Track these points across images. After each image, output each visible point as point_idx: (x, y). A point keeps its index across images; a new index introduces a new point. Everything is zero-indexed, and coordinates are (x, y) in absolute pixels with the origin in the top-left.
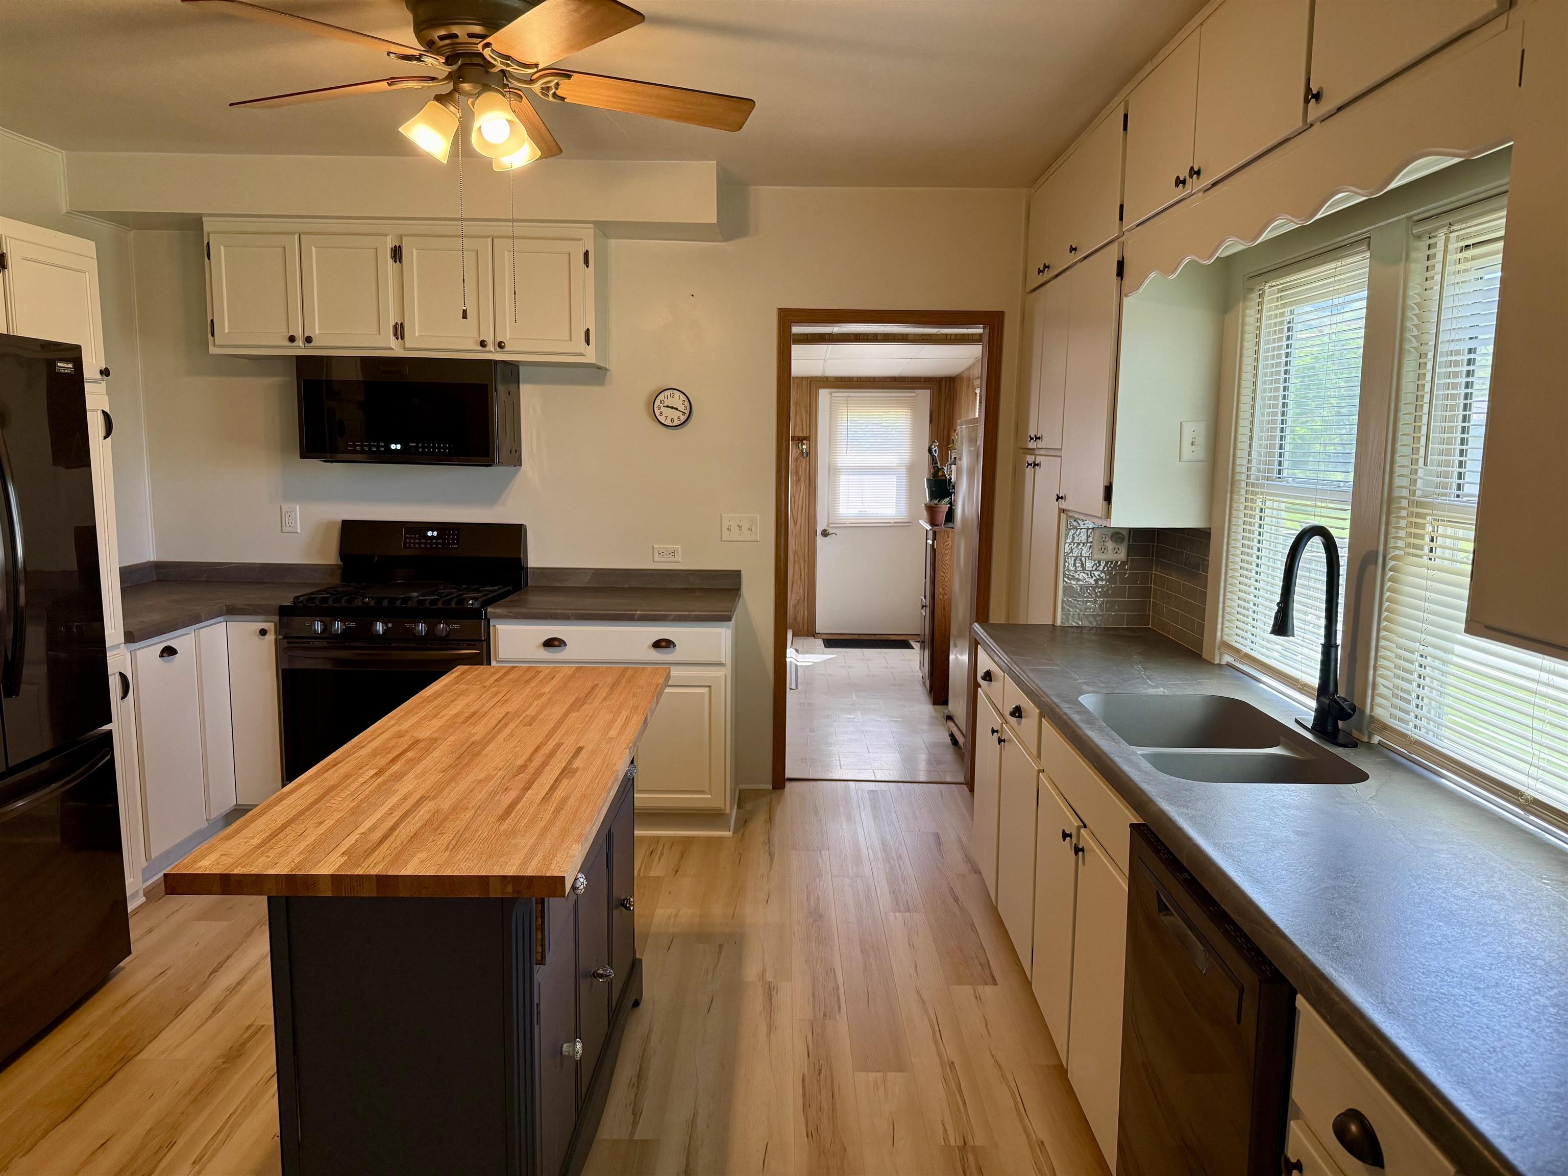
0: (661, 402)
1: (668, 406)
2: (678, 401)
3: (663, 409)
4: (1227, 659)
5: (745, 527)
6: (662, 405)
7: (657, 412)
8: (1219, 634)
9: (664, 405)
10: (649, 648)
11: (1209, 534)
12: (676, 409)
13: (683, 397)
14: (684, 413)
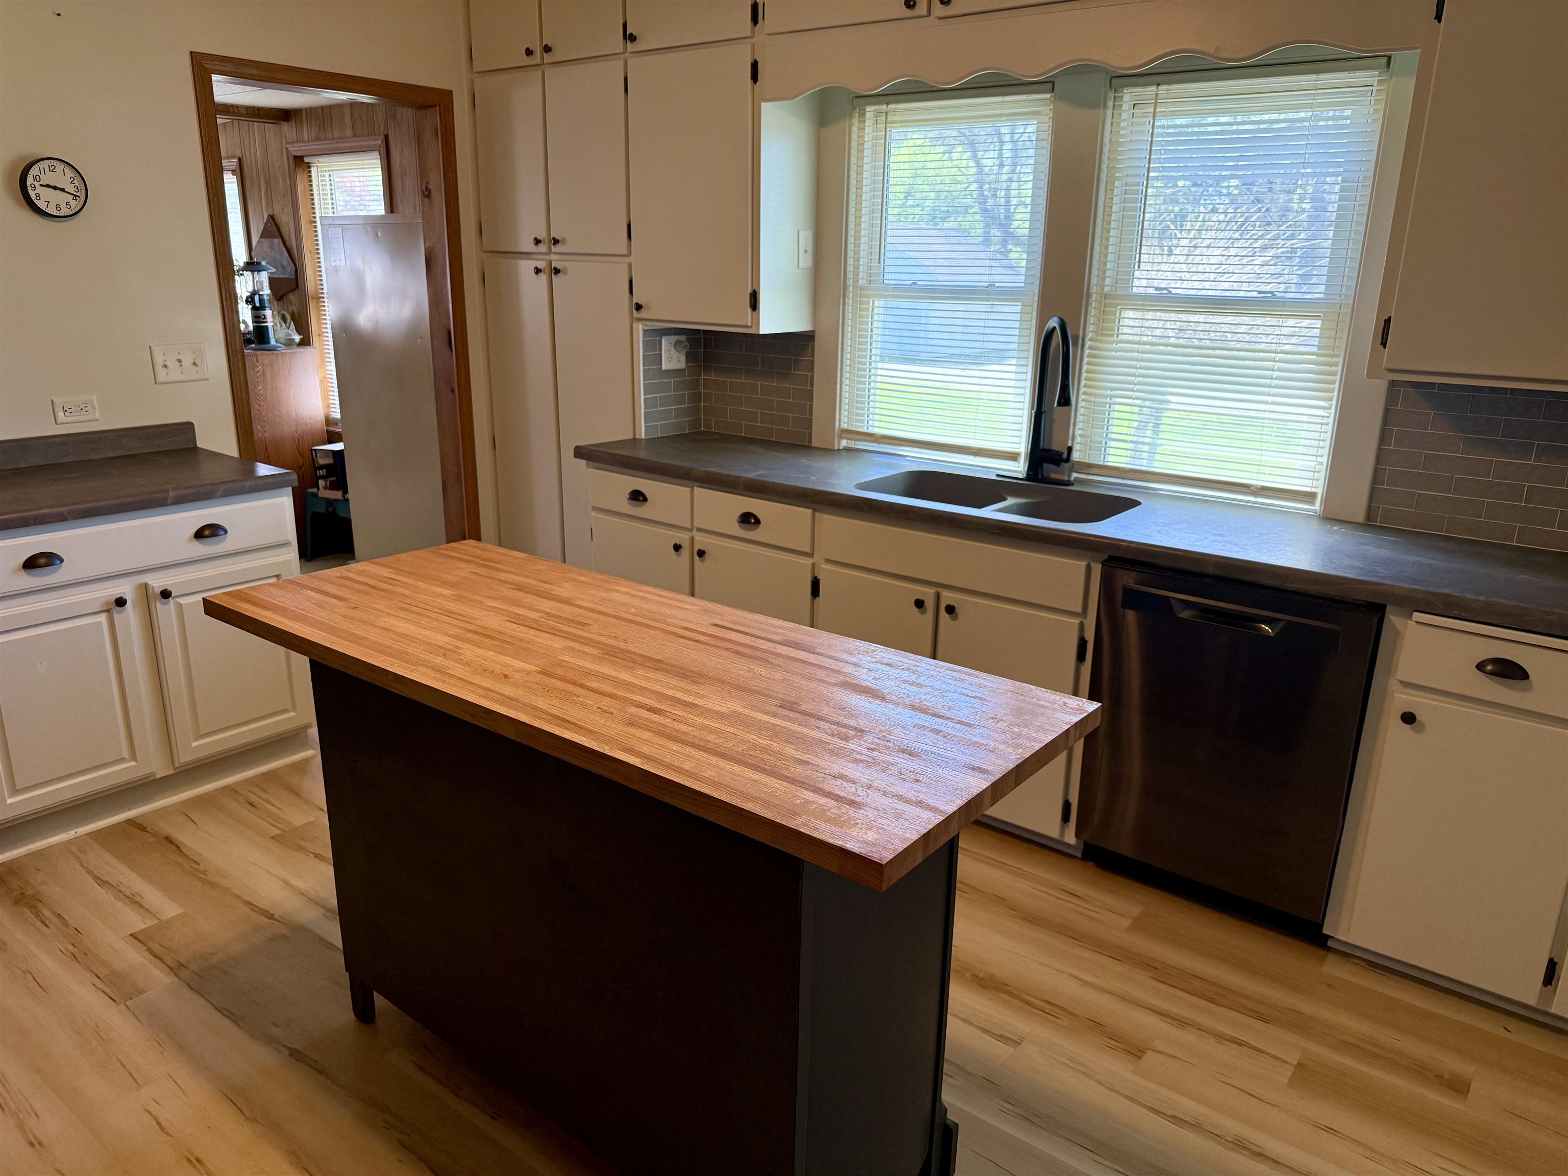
0: (35, 178)
1: (48, 186)
2: (62, 177)
3: (39, 190)
4: (844, 443)
5: (187, 361)
6: (37, 184)
7: (32, 194)
8: (837, 423)
9: (41, 183)
10: (190, 540)
11: (813, 337)
12: (63, 190)
13: (69, 173)
14: (75, 196)
